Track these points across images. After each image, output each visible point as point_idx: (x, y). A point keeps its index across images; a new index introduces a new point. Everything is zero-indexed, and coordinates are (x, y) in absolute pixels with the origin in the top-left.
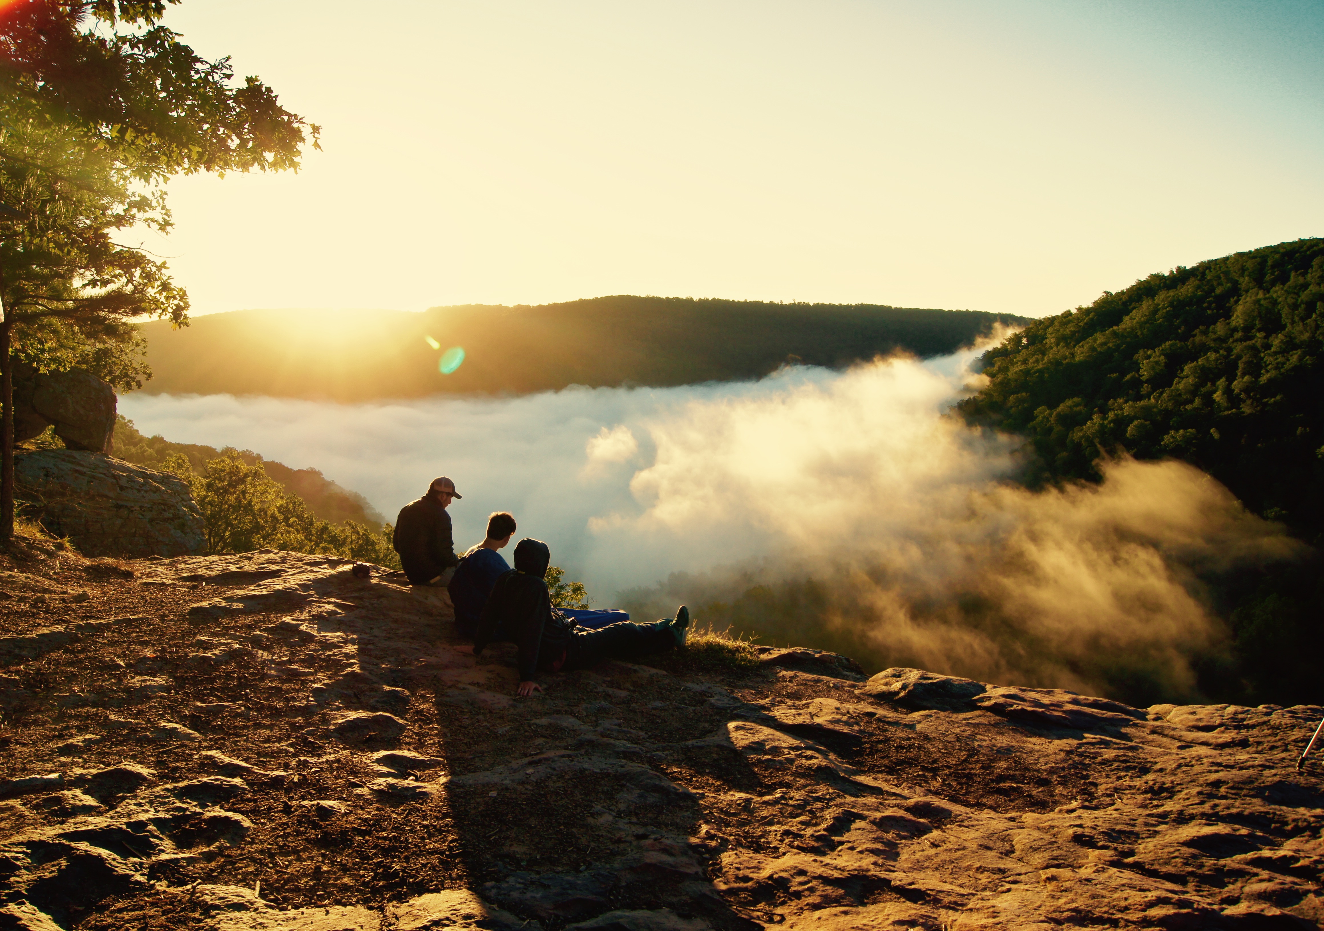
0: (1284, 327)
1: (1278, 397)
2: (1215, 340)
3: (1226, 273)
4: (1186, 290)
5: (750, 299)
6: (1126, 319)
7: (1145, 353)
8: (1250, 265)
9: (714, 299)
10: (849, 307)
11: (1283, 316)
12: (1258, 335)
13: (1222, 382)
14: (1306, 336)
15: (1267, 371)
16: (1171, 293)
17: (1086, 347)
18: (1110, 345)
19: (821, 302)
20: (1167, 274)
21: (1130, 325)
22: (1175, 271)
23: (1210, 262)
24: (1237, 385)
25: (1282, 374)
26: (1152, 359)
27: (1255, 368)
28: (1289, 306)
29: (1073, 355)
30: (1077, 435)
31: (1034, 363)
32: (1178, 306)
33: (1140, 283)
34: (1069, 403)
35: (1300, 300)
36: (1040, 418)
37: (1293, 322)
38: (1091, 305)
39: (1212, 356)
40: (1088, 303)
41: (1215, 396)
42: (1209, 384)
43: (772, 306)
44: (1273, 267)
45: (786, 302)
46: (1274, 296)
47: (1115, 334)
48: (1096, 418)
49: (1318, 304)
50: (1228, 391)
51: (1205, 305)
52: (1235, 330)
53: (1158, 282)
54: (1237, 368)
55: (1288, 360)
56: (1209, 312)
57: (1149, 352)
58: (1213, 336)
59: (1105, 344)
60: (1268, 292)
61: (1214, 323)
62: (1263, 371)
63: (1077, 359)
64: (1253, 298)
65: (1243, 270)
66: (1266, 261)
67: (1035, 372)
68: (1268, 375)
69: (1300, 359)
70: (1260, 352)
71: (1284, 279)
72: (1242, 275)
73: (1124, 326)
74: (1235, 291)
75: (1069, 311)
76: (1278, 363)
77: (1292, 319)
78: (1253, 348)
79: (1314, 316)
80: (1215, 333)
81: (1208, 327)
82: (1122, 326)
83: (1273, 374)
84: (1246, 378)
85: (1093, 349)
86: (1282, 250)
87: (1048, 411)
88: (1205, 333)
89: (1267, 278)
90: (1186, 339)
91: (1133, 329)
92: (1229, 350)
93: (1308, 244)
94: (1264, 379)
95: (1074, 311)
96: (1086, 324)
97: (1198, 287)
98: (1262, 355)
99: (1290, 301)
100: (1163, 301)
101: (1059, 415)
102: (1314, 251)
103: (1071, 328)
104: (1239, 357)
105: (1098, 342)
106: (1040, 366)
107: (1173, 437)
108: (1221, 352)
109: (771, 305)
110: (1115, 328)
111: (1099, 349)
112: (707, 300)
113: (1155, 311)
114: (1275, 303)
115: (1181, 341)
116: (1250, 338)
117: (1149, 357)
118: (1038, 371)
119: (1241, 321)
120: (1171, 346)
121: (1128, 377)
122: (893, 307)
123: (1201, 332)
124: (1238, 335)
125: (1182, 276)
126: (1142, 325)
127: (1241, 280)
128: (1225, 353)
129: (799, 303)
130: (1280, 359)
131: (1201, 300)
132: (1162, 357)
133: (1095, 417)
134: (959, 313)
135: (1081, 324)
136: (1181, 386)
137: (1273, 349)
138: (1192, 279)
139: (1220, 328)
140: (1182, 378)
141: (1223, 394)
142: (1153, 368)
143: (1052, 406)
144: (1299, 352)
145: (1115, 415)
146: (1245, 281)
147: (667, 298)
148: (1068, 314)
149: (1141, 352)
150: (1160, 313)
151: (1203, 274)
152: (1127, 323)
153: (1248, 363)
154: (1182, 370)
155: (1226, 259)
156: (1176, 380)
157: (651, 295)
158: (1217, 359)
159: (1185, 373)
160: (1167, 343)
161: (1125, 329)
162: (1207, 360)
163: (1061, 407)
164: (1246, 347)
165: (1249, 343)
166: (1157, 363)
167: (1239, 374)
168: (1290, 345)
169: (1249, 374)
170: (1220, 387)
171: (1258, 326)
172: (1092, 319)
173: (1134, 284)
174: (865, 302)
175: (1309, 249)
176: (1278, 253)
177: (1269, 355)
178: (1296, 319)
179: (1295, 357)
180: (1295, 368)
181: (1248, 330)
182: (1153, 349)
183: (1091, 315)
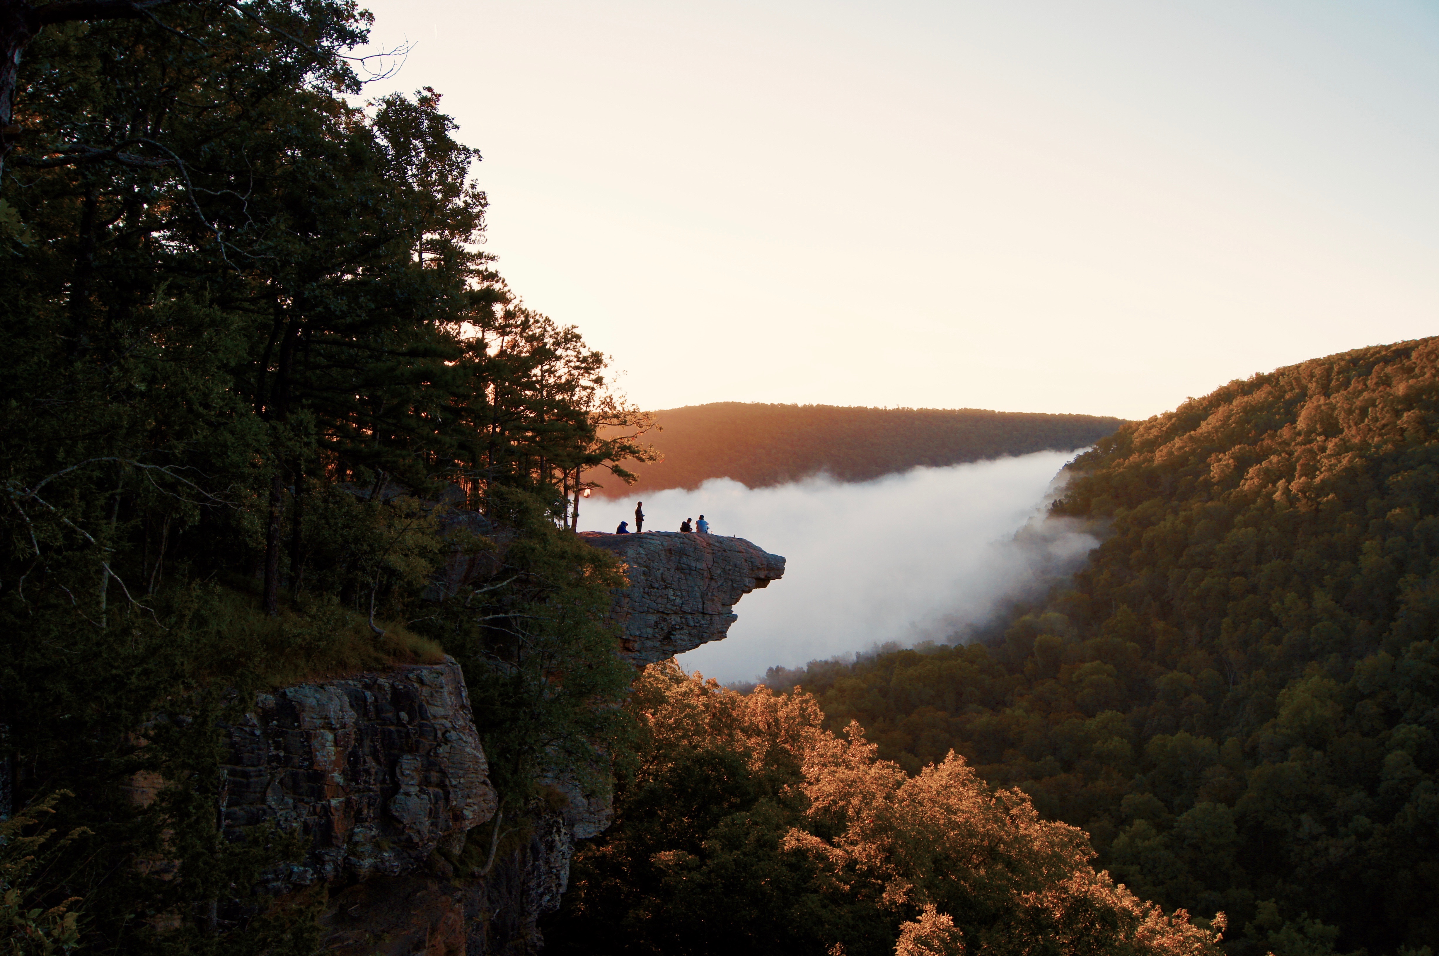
0: (1341, 431)
1: (1331, 496)
2: (1280, 444)
3: (1298, 380)
4: (1258, 396)
5: (854, 405)
6: (1203, 424)
7: (1217, 456)
8: (1317, 371)
9: (818, 405)
10: (952, 412)
11: (1340, 421)
12: (1318, 438)
13: (1281, 484)
14: (1357, 440)
15: (1321, 473)
16: (1246, 399)
17: (1165, 451)
18: (1187, 449)
19: (924, 407)
20: (1246, 380)
21: (1206, 430)
22: (1254, 376)
23: (1285, 368)
24: (1294, 486)
25: (1335, 475)
26: (1222, 462)
27: (1310, 471)
28: (1345, 412)
29: (1152, 459)
30: (1148, 534)
32: (1249, 411)
33: (1222, 389)
34: (1146, 504)
35: (1354, 407)
37: (1349, 427)
38: (1174, 411)
39: (1274, 459)
40: (1172, 408)
41: (1275, 496)
42: (1270, 486)
44: (1339, 373)
45: (890, 407)
46: (1334, 402)
47: (1191, 438)
48: (1170, 518)
49: (1370, 409)
50: (1287, 491)
51: (1274, 410)
52: (1299, 434)
53: (1236, 388)
54: (1295, 469)
55: (1340, 462)
56: (1277, 417)
57: (1220, 456)
58: (1279, 440)
59: (1180, 448)
60: (1329, 398)
61: (1281, 427)
62: (1317, 473)
63: (1156, 463)
64: (1315, 403)
65: (1312, 376)
66: (1332, 368)
68: (1322, 476)
69: (1350, 461)
70: (1317, 454)
71: (1346, 384)
72: (1310, 381)
73: (1200, 431)
74: (1303, 395)
75: (1155, 416)
76: (1330, 465)
77: (1348, 423)
78: (1311, 451)
79: (1366, 420)
80: (1281, 437)
81: (1276, 431)
82: (1199, 431)
83: (1326, 475)
84: (1303, 479)
85: (1170, 453)
86: (1347, 358)
88: (1272, 437)
89: (1333, 383)
90: (1255, 443)
91: (1209, 432)
92: (1290, 454)
93: (1371, 352)
94: (1317, 480)
95: (1159, 416)
96: (1168, 428)
97: (1270, 393)
98: (1318, 458)
99: (1346, 406)
100: (1237, 406)
102: (1377, 358)
103: (1154, 432)
104: (1298, 459)
105: (1176, 446)
108: (1283, 455)
109: (875, 410)
110: (1192, 432)
112: (812, 406)
113: (1229, 417)
114: (1333, 408)
115: (1249, 445)
116: (1310, 442)
117: (1220, 460)
118: (1119, 474)
119: (1304, 426)
120: (1240, 449)
121: (1201, 478)
122: (997, 411)
123: (1269, 435)
124: (1300, 439)
125: (1260, 381)
126: (1216, 430)
127: (1310, 385)
128: (1287, 456)
129: (903, 408)
130: (1333, 461)
131: (1271, 406)
132: (1231, 461)
134: (1062, 416)
135: (1164, 429)
136: (1246, 487)
137: (1328, 452)
138: (1266, 385)
139: (1285, 432)
140: (1246, 480)
141: (1283, 494)
142: (1222, 471)
144: (1350, 454)
145: (1186, 515)
146: (1312, 386)
147: (772, 405)
148: (1155, 419)
149: (1213, 456)
150: (1233, 419)
151: (1277, 379)
152: (1204, 427)
153: (1305, 466)
154: (1248, 473)
155: (1298, 367)
156: (1243, 481)
157: (756, 401)
158: (1279, 462)
159: (1249, 475)
160: (1237, 447)
161: (1202, 434)
162: (1270, 462)
163: (1139, 508)
164: (1305, 450)
165: (1308, 446)
166: (1227, 466)
167: (1297, 475)
168: (1344, 447)
169: (1306, 475)
170: (1280, 488)
171: (1320, 430)
172: (1173, 424)
173: (1215, 390)
174: (969, 407)
175: (1372, 355)
176: (1343, 360)
177: (1325, 457)
178: (1352, 423)
179: (1347, 459)
180: (1346, 469)
181: (1310, 432)
182: (1224, 453)
183: (1173, 420)
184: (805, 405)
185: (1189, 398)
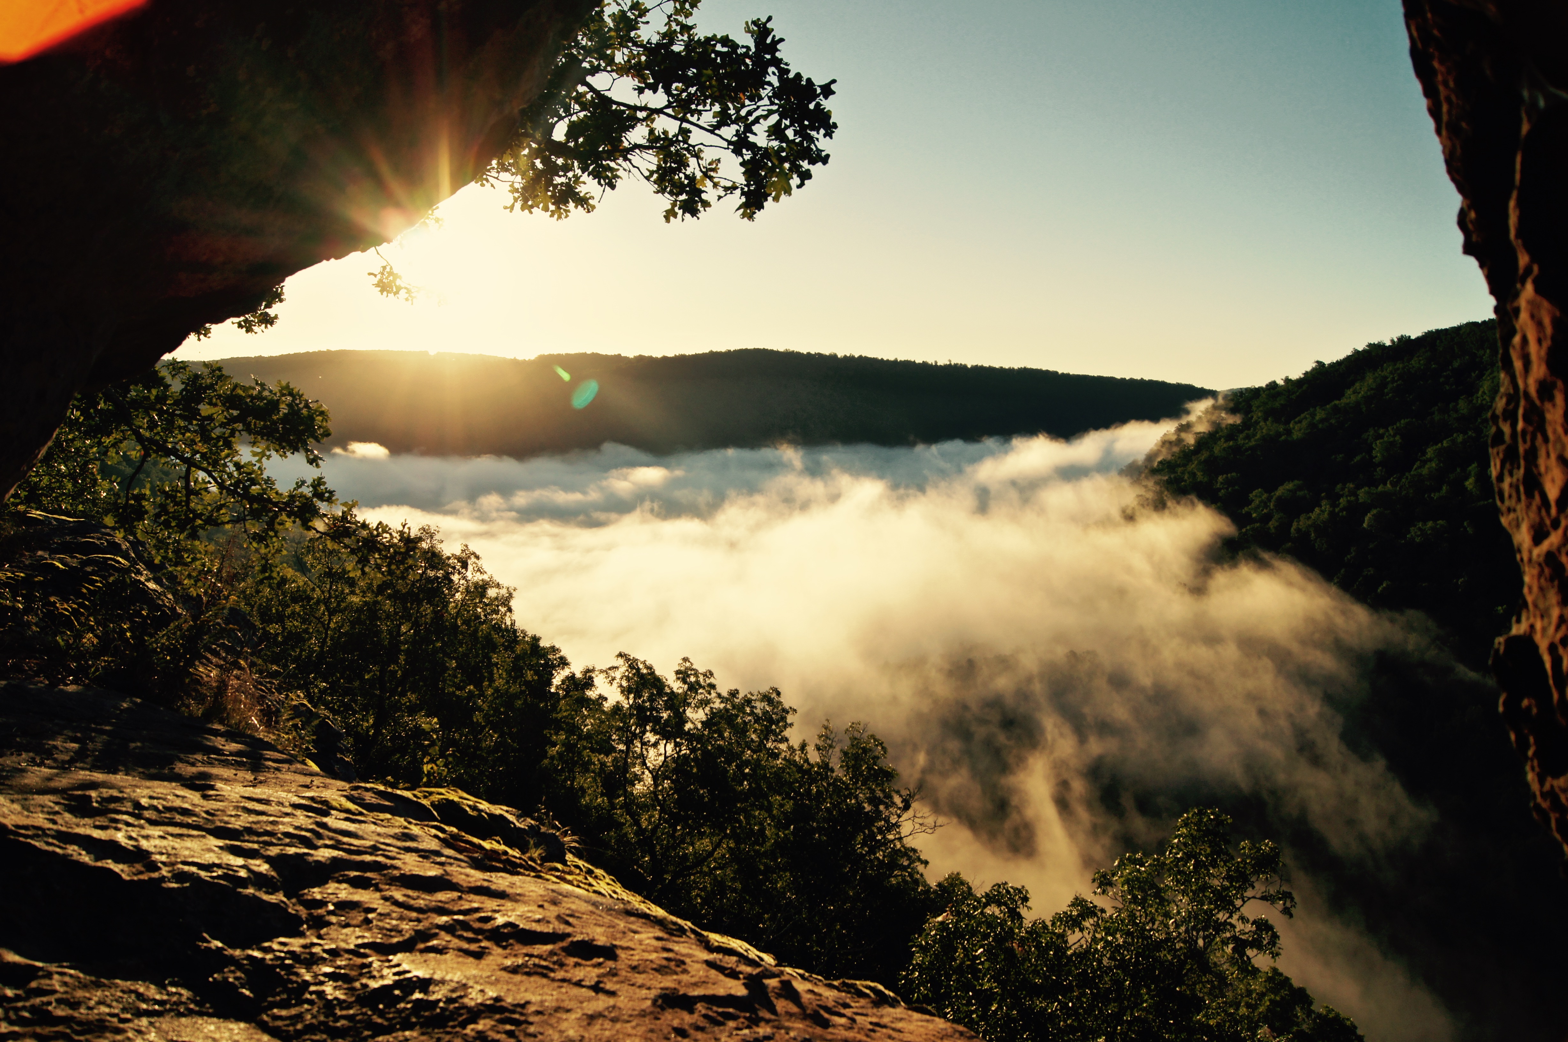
2: (1459, 419)
3: (1461, 345)
4: (1416, 363)
6: (1348, 392)
7: (1376, 431)
9: (861, 357)
10: (1011, 371)
13: (1473, 468)
16: (1399, 365)
17: (1305, 423)
18: (1333, 421)
19: (980, 364)
20: (1388, 343)
21: (1353, 399)
22: (1396, 339)
26: (1386, 439)
29: (1289, 432)
30: (1304, 523)
31: (1244, 439)
34: (1290, 486)
36: (1257, 502)
38: (1302, 376)
39: (1459, 437)
40: (1296, 374)
41: (1467, 483)
42: (1458, 470)
43: (925, 367)
47: (1336, 409)
48: (1325, 505)
50: (1482, 478)
51: (1442, 380)
52: (1482, 408)
53: (1379, 352)
56: (1447, 387)
57: (1381, 431)
58: (1455, 415)
59: (1326, 419)
61: (1455, 401)
63: (1295, 436)
65: (1481, 343)
67: (1247, 450)
72: (1481, 348)
73: (1346, 401)
74: (1476, 366)
75: (1274, 382)
80: (1457, 412)
81: (1448, 404)
82: (1344, 401)
85: (1312, 425)
87: (1265, 496)
88: (1445, 411)
90: (1423, 418)
91: (1358, 404)
92: (1476, 431)
95: (1281, 382)
96: (1298, 397)
97: (1430, 359)
100: (1390, 373)
101: (1279, 499)
103: (1280, 401)
105: (1317, 418)
106: (1253, 443)
107: (1420, 529)
108: (1467, 433)
110: (1337, 402)
111: (1320, 426)
113: (1383, 385)
115: (1417, 419)
117: (1381, 437)
118: (1251, 448)
120: (1408, 424)
121: (1358, 458)
123: (1440, 409)
125: (1404, 345)
126: (1368, 399)
127: (1481, 354)
128: (1474, 435)
129: (956, 365)
131: (1436, 375)
132: (1398, 438)
133: (1324, 503)
135: (1294, 397)
136: (1425, 471)
138: (1420, 350)
139: (1463, 406)
140: (1424, 462)
141: (1476, 481)
142: (1387, 449)
143: (1270, 489)
145: (1348, 501)
146: (1485, 355)
147: (809, 354)
148: (1273, 385)
149: (1371, 432)
150: (1390, 386)
151: (1433, 345)
152: (1350, 397)
154: (1424, 453)
156: (1418, 463)
158: (1463, 442)
159: (1428, 456)
160: (1402, 421)
161: (1348, 404)
162: (1454, 441)
163: (1280, 491)
166: (1392, 443)
170: (1473, 473)
172: (1305, 392)
173: (1349, 353)
182: (1386, 427)
183: (1305, 387)
184: (845, 356)
185: (1318, 362)
